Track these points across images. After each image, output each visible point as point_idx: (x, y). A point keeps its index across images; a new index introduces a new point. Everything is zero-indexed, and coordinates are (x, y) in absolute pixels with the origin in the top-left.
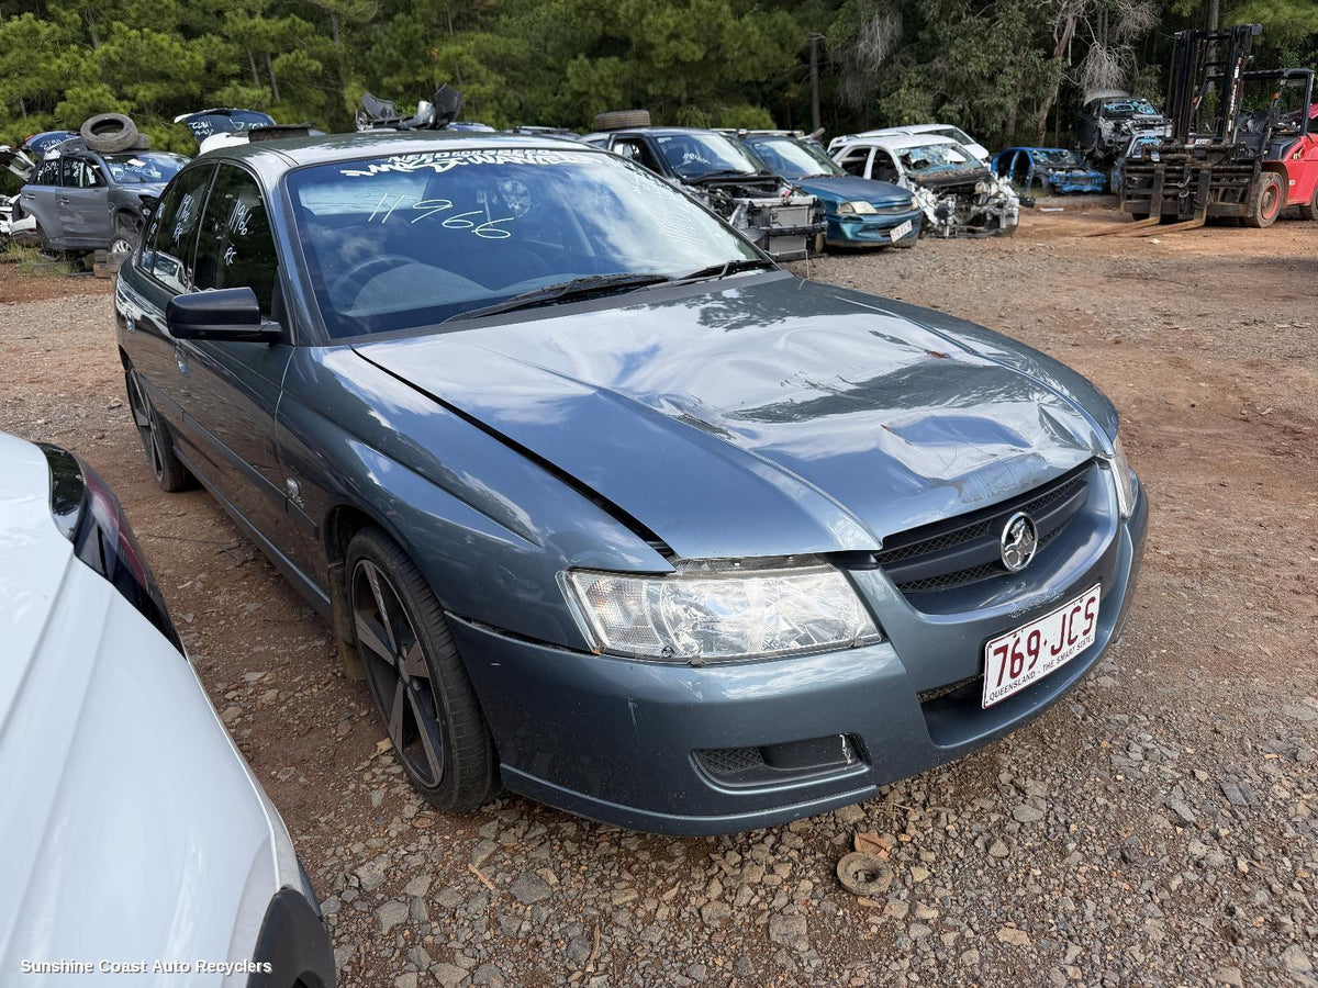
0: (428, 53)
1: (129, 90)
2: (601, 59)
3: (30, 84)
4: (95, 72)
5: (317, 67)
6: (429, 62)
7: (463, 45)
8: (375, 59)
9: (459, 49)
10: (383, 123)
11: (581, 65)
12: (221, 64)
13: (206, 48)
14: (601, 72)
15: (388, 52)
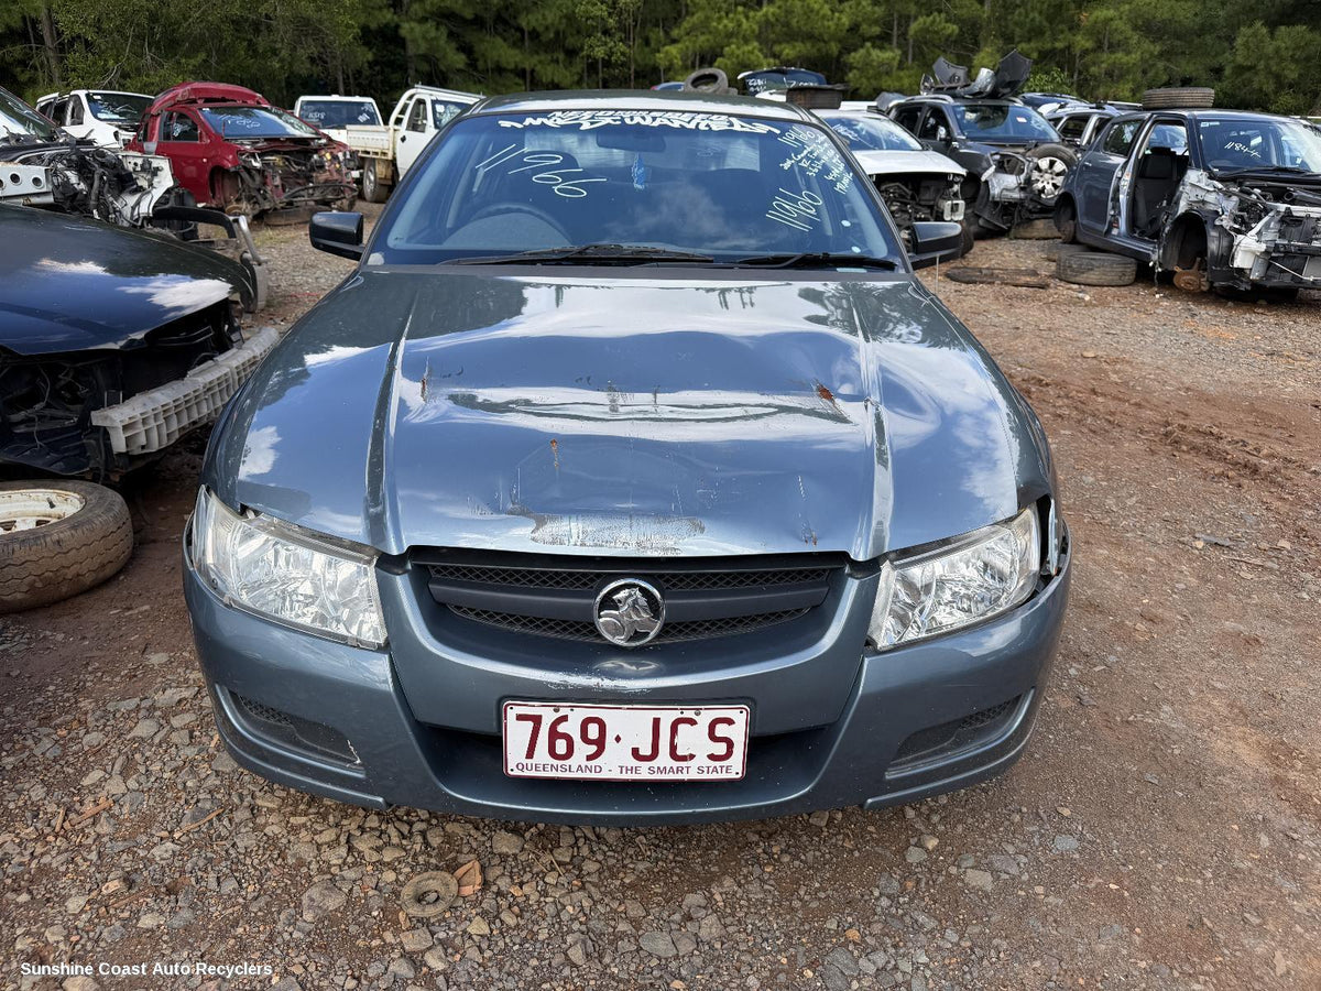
0: (1076, 18)
1: (777, 48)
2: (1283, 28)
3: (703, 40)
4: (753, 31)
5: (953, 31)
6: (1074, 27)
7: (1117, 9)
8: (1016, 24)
9: (1111, 13)
10: (942, 89)
11: (1255, 35)
12: (864, 26)
13: (854, 10)
14: (1279, 43)
15: (1031, 16)
